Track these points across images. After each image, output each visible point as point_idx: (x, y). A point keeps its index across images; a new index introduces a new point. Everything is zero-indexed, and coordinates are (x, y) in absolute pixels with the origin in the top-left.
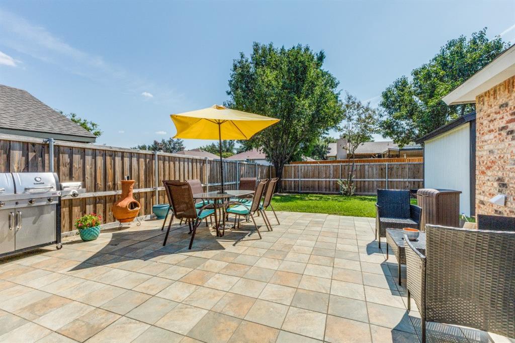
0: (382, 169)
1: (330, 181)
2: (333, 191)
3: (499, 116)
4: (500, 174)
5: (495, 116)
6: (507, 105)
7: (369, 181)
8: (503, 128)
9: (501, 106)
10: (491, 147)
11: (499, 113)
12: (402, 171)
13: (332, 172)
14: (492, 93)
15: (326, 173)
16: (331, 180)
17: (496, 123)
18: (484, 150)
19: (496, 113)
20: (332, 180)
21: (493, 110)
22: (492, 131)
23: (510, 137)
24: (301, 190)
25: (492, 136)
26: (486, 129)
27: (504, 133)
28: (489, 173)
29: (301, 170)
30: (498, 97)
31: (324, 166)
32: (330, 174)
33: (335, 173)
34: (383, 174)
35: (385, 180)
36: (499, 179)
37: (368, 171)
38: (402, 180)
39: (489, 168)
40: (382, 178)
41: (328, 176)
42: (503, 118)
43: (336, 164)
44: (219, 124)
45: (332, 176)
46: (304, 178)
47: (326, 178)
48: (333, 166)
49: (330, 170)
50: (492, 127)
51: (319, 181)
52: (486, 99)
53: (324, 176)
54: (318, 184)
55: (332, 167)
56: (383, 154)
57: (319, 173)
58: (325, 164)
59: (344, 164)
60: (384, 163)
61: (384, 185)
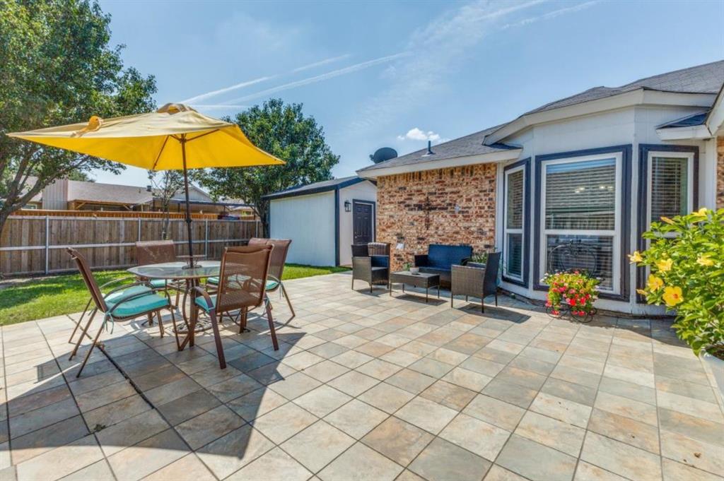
0: (200, 228)
1: (118, 248)
2: (125, 263)
3: (398, 194)
4: (399, 231)
5: (395, 194)
6: (405, 189)
7: (182, 244)
8: (401, 202)
9: (400, 188)
10: (392, 213)
11: (399, 192)
12: (223, 230)
13: (122, 232)
14: (393, 178)
15: (110, 234)
16: (120, 244)
17: (396, 198)
18: (385, 215)
19: (396, 192)
20: (124, 244)
21: (394, 189)
22: (392, 203)
23: (407, 208)
24: (50, 268)
25: (392, 206)
26: (387, 201)
27: (402, 205)
28: (389, 230)
29: (51, 227)
30: (398, 182)
31: (106, 221)
32: (119, 235)
33: (129, 233)
34: (202, 234)
35: (203, 241)
36: (398, 234)
37: (182, 231)
38: (222, 241)
39: (389, 227)
40: (200, 239)
41: (115, 237)
42: (402, 196)
43: (132, 219)
44: (183, 140)
45: (122, 238)
46: (59, 243)
47: (110, 241)
48: (126, 221)
49: (119, 229)
50: (392, 200)
51: (94, 248)
52: (387, 181)
53: (107, 238)
54: (94, 253)
55: (123, 224)
56: (144, 206)
57: (95, 233)
58: (107, 219)
59: (147, 219)
60: (203, 220)
61: (202, 248)
